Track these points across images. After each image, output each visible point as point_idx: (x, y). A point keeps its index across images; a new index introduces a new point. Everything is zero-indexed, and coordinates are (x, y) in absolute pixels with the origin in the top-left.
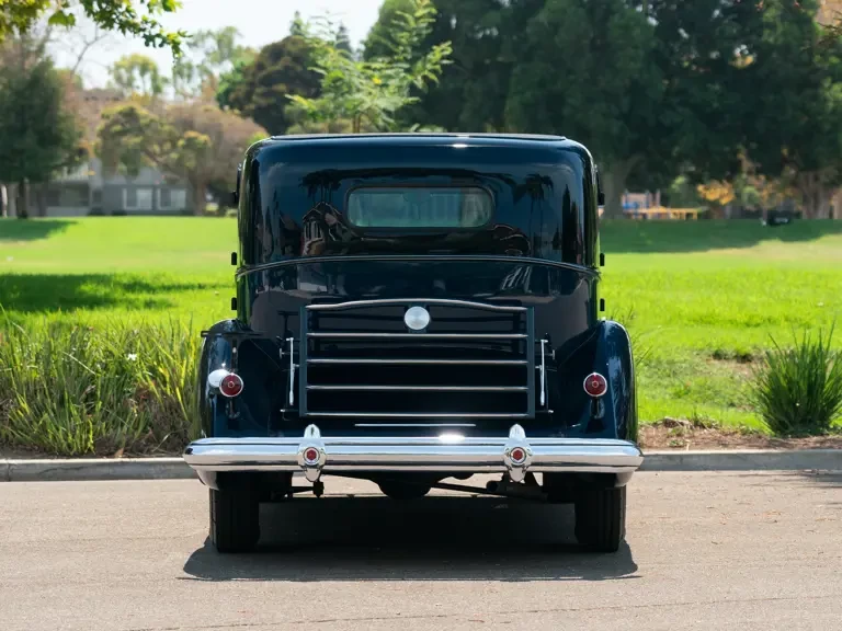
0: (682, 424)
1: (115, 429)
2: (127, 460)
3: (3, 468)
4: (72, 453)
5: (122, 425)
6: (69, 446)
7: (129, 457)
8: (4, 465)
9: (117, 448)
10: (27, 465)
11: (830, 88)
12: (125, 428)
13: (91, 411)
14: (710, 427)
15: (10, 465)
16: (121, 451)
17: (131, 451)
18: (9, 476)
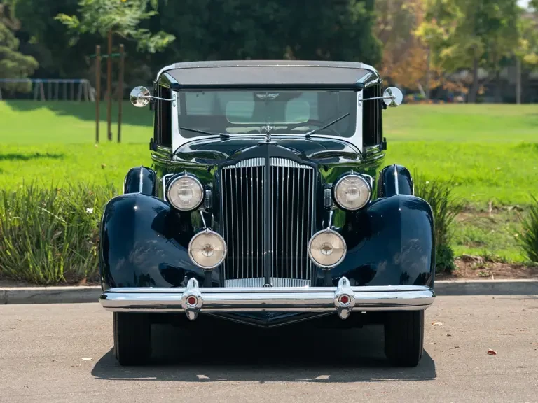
0: (477, 259)
1: (79, 264)
2: (88, 287)
3: (1, 294)
4: (48, 283)
5: (84, 262)
6: (46, 277)
7: (90, 285)
8: (2, 291)
9: (81, 279)
10: (20, 291)
11: (355, 5)
12: (86, 264)
13: (61, 250)
14: (497, 261)
15: (6, 291)
16: (84, 281)
17: (91, 281)
18: (6, 300)
